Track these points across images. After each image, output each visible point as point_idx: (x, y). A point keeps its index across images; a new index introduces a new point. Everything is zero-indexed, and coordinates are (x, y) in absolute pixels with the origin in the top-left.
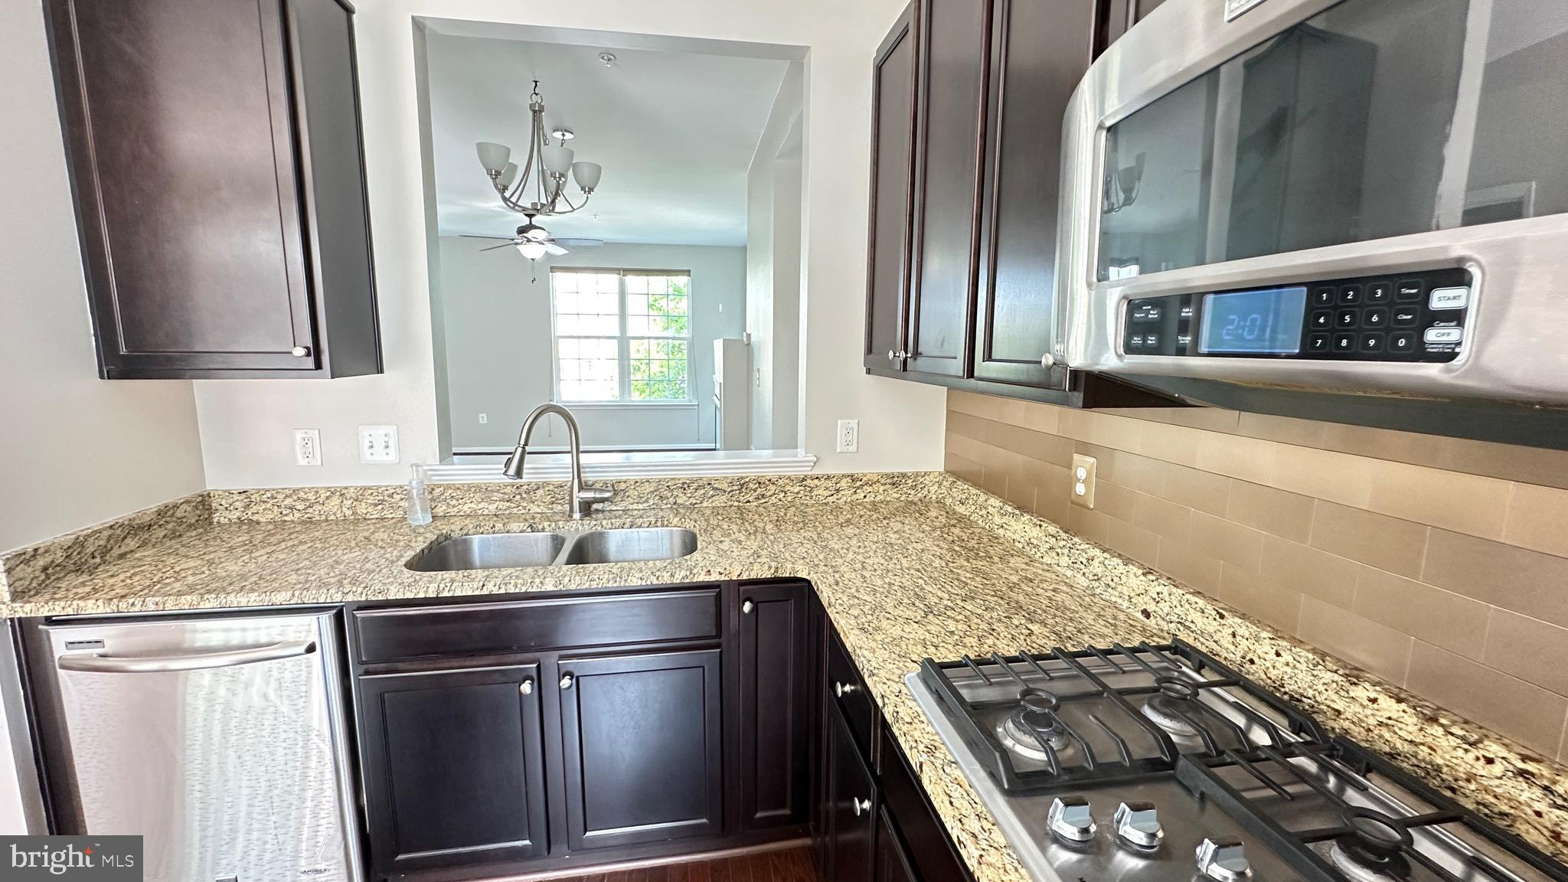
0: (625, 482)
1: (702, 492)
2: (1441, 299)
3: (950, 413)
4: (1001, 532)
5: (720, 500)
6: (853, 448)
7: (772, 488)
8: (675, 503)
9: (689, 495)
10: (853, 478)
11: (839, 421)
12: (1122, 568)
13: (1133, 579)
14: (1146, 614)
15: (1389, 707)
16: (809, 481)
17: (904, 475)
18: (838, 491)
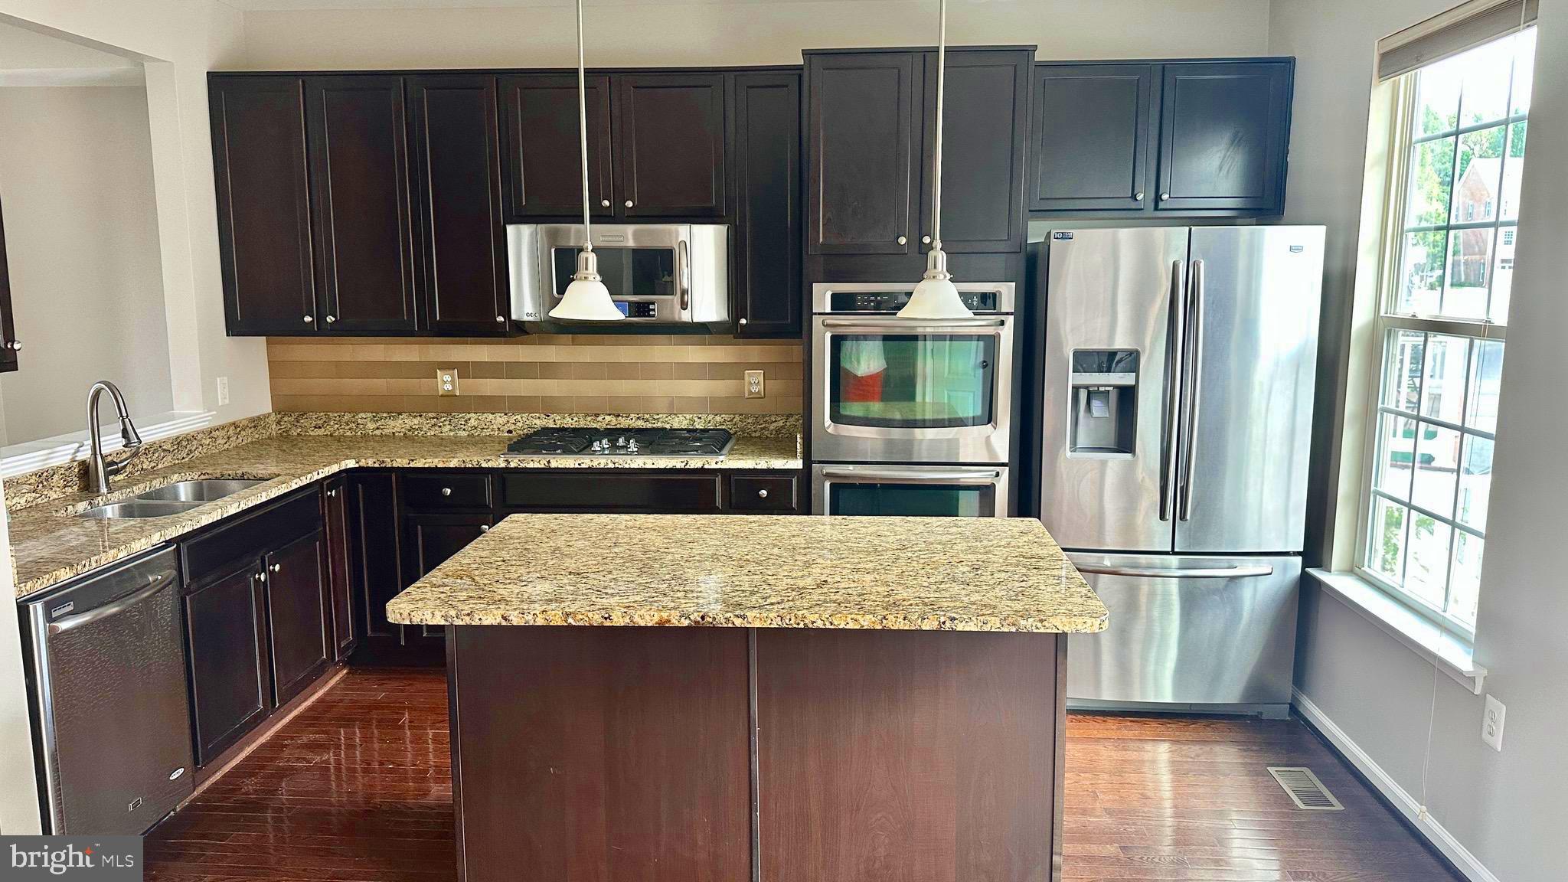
0: (110, 455)
1: (157, 455)
2: (651, 307)
3: (272, 364)
4: (378, 432)
5: (168, 461)
6: (227, 401)
7: (195, 442)
8: (142, 469)
9: (149, 460)
10: (235, 425)
11: (218, 379)
12: (491, 416)
13: (500, 419)
14: (510, 432)
15: (608, 418)
16: (213, 433)
17: (259, 418)
18: (228, 438)
